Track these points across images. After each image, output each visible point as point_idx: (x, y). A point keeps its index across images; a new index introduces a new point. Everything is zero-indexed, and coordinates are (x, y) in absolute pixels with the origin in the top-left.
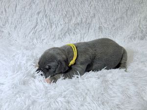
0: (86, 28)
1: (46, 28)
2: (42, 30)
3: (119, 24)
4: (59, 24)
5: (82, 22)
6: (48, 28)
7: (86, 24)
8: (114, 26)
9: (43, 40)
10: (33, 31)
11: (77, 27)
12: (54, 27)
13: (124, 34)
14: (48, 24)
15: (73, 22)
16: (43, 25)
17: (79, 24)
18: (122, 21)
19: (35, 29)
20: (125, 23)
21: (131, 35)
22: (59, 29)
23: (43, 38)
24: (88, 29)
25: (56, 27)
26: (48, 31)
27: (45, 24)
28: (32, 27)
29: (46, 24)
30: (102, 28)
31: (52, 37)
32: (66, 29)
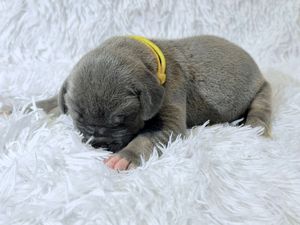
0: (159, 23)
1: (49, 21)
2: (37, 25)
3: (247, 14)
4: (87, 10)
5: (147, 9)
6: (56, 21)
7: (159, 12)
8: (233, 20)
9: (40, 52)
10: (12, 27)
11: (136, 21)
12: (72, 17)
13: (259, 42)
14: (54, 9)
15: (125, 6)
17: (140, 14)
18: (255, 8)
19: (20, 22)
20: (262, 13)
21: (277, 45)
22: (86, 25)
23: (40, 46)
24: (166, 29)
25: (79, 19)
26: (54, 28)
27: (47, 9)
28: (10, 15)
29: (51, 10)
30: (201, 26)
31: (67, 44)
32: (107, 24)
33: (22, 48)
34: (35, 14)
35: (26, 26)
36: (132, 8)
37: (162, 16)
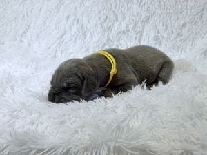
1: (76, 39)
4: (96, 32)
9: (70, 54)
10: (58, 42)
12: (88, 36)
16: (73, 34)
18: (194, 27)
19: (62, 39)
22: (95, 39)
23: (71, 51)
25: (92, 37)
28: (58, 36)
29: (77, 33)
33: (62, 52)
34: (70, 35)
35: (65, 41)
36: (119, 30)
37: (137, 34)
